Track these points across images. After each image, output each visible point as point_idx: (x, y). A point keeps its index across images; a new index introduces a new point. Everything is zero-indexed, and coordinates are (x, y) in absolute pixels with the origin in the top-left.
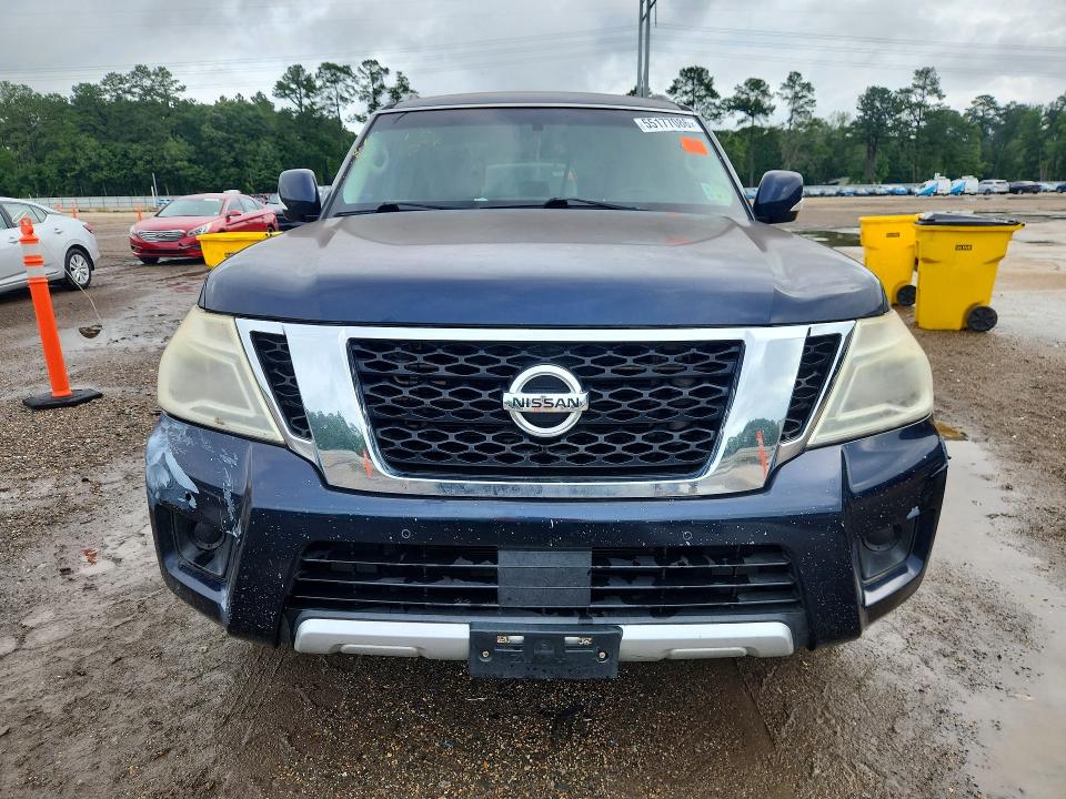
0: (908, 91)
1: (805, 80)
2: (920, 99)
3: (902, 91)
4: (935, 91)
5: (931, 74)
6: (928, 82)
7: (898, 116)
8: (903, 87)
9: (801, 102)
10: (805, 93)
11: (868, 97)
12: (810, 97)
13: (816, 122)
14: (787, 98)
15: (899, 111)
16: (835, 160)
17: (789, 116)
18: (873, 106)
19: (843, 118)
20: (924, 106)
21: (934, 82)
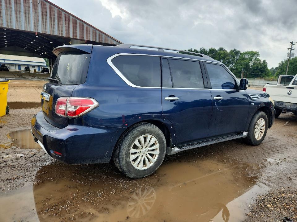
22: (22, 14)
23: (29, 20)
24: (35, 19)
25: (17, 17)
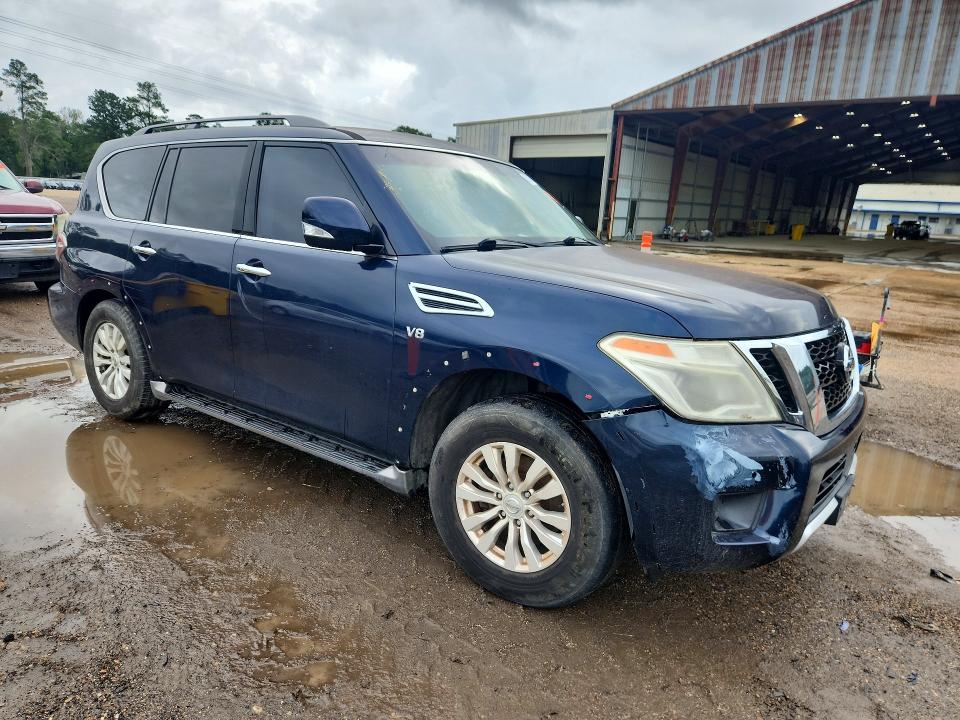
0: (134, 100)
1: (30, 70)
2: (147, 109)
3: (129, 100)
4: (159, 105)
5: (153, 89)
6: (151, 95)
7: (129, 122)
8: (131, 96)
9: (31, 92)
10: (33, 84)
11: (98, 99)
12: (39, 88)
13: (49, 115)
14: (13, 85)
15: (131, 118)
16: (74, 154)
17: (20, 105)
18: (104, 110)
19: (75, 115)
20: (152, 116)
21: (156, 97)
22: (900, 43)
23: (918, 60)
24: (942, 49)
25: (877, 60)
